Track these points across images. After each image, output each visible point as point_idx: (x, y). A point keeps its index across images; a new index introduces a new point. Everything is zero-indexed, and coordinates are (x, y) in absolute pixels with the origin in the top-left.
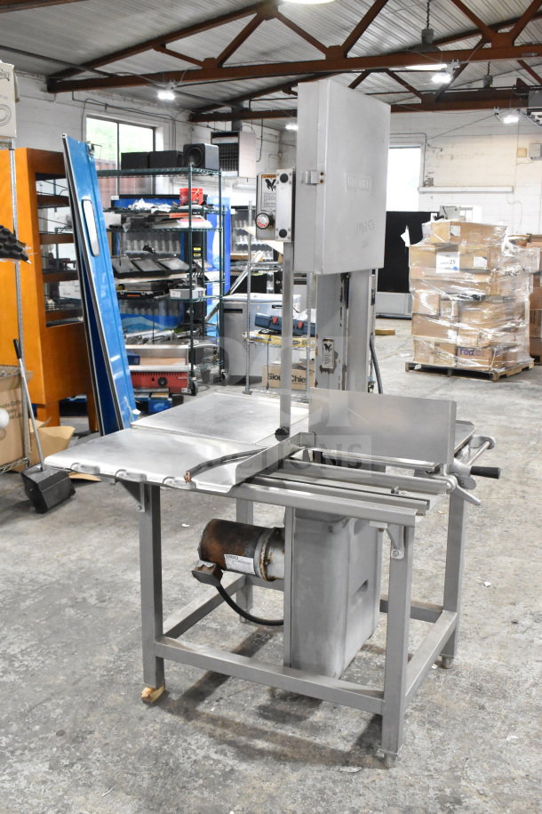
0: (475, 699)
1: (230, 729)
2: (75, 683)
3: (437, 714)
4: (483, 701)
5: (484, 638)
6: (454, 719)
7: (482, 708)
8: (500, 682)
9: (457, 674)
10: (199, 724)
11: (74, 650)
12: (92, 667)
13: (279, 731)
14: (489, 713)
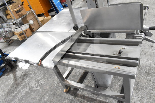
0: (148, 77)
1: (86, 99)
2: (51, 88)
3: (138, 85)
4: (150, 78)
5: (145, 54)
6: (144, 87)
7: (150, 81)
8: (153, 70)
9: (141, 69)
10: (78, 98)
11: (51, 76)
12: (54, 82)
13: (98, 99)
14: (153, 83)
